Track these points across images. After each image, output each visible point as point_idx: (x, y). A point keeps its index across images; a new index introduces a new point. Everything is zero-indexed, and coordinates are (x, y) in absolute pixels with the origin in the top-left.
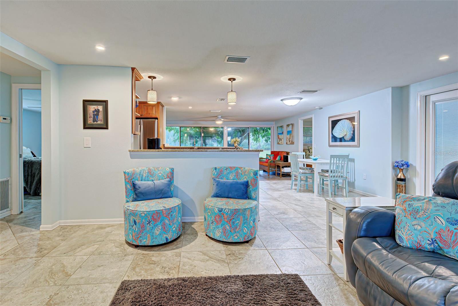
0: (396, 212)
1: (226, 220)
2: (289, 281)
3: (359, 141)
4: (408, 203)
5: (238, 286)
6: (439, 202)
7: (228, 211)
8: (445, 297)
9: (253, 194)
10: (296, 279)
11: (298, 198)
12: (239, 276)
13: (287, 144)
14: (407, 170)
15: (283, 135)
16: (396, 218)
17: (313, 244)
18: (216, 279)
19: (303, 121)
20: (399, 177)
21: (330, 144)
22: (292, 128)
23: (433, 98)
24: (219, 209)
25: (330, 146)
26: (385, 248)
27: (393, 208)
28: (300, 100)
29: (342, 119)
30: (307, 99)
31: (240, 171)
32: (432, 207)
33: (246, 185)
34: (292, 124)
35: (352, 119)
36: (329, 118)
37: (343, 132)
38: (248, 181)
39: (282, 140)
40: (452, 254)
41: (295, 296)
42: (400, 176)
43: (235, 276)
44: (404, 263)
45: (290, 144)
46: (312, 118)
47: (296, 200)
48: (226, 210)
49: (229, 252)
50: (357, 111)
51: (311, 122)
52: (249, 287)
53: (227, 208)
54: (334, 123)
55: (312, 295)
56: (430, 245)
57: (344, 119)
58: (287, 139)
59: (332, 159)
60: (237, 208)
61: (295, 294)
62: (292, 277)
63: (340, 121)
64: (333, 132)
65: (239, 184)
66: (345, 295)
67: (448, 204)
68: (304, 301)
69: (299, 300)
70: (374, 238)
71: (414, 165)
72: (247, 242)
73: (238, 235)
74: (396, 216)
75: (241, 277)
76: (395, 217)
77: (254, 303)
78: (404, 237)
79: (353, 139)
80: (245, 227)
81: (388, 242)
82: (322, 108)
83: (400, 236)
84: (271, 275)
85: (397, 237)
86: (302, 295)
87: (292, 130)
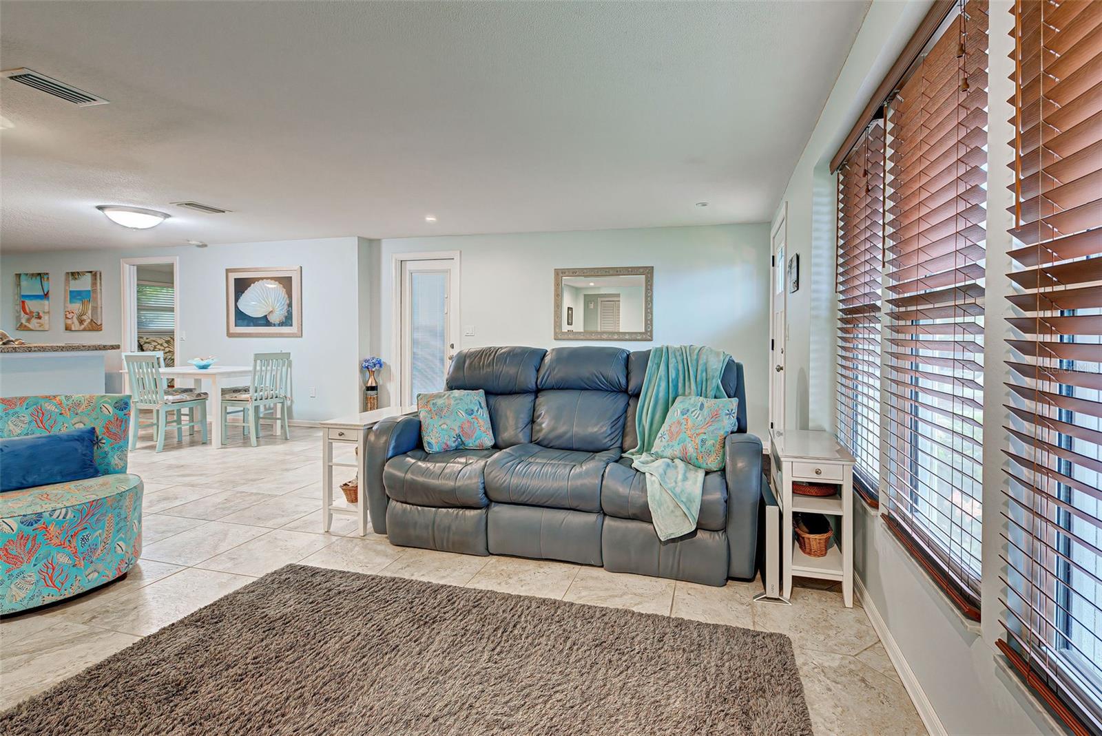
0: (421, 417)
1: (55, 540)
2: (283, 577)
3: (302, 325)
4: (431, 402)
5: (187, 637)
6: (457, 395)
7: (66, 515)
8: (483, 472)
9: (114, 460)
10: (292, 569)
11: (173, 462)
12: (173, 624)
13: (68, 328)
14: (379, 371)
15: (46, 302)
16: (422, 423)
17: (280, 520)
18: (115, 658)
19: (135, 268)
20: (369, 385)
21: (231, 331)
22: (94, 284)
23: (409, 266)
24: (25, 519)
25: (230, 335)
26: (419, 460)
27: (416, 414)
28: (162, 219)
29: (262, 279)
30: (182, 221)
31: (50, 407)
32: (452, 402)
33: (90, 438)
34: (91, 272)
35: (286, 282)
36: (228, 271)
37: (264, 304)
38: (94, 429)
39: (45, 318)
40: (471, 445)
41: (310, 584)
42: (371, 383)
43: (164, 629)
44: (444, 464)
45: (84, 330)
46: (172, 266)
47: (170, 467)
48: (57, 513)
49: (87, 616)
50: (297, 267)
51: (172, 274)
52: (216, 623)
53: (61, 506)
54: (241, 286)
55: (332, 571)
56: (455, 442)
57: (267, 278)
58: (69, 316)
59: (259, 362)
60: (94, 497)
61: (309, 582)
62: (285, 570)
63: (258, 281)
64: (238, 304)
65: (67, 441)
66: (370, 549)
67: (464, 395)
68: (327, 581)
69: (320, 584)
70: (405, 453)
71: (388, 364)
72: (123, 577)
73: (100, 566)
74: (422, 420)
75: (181, 622)
76: (420, 422)
77: (250, 630)
78: (433, 441)
79: (287, 321)
80: (121, 539)
81: (419, 453)
82: (206, 246)
83: (429, 443)
84: (246, 587)
85: (425, 445)
86: (318, 579)
87: (95, 291)
